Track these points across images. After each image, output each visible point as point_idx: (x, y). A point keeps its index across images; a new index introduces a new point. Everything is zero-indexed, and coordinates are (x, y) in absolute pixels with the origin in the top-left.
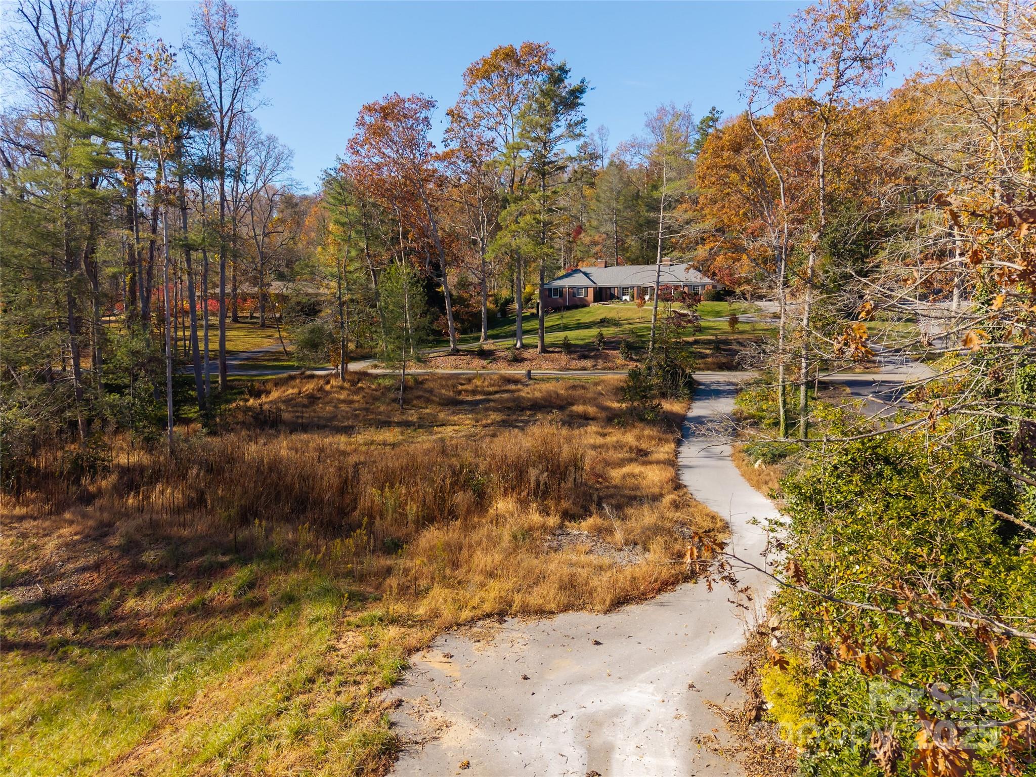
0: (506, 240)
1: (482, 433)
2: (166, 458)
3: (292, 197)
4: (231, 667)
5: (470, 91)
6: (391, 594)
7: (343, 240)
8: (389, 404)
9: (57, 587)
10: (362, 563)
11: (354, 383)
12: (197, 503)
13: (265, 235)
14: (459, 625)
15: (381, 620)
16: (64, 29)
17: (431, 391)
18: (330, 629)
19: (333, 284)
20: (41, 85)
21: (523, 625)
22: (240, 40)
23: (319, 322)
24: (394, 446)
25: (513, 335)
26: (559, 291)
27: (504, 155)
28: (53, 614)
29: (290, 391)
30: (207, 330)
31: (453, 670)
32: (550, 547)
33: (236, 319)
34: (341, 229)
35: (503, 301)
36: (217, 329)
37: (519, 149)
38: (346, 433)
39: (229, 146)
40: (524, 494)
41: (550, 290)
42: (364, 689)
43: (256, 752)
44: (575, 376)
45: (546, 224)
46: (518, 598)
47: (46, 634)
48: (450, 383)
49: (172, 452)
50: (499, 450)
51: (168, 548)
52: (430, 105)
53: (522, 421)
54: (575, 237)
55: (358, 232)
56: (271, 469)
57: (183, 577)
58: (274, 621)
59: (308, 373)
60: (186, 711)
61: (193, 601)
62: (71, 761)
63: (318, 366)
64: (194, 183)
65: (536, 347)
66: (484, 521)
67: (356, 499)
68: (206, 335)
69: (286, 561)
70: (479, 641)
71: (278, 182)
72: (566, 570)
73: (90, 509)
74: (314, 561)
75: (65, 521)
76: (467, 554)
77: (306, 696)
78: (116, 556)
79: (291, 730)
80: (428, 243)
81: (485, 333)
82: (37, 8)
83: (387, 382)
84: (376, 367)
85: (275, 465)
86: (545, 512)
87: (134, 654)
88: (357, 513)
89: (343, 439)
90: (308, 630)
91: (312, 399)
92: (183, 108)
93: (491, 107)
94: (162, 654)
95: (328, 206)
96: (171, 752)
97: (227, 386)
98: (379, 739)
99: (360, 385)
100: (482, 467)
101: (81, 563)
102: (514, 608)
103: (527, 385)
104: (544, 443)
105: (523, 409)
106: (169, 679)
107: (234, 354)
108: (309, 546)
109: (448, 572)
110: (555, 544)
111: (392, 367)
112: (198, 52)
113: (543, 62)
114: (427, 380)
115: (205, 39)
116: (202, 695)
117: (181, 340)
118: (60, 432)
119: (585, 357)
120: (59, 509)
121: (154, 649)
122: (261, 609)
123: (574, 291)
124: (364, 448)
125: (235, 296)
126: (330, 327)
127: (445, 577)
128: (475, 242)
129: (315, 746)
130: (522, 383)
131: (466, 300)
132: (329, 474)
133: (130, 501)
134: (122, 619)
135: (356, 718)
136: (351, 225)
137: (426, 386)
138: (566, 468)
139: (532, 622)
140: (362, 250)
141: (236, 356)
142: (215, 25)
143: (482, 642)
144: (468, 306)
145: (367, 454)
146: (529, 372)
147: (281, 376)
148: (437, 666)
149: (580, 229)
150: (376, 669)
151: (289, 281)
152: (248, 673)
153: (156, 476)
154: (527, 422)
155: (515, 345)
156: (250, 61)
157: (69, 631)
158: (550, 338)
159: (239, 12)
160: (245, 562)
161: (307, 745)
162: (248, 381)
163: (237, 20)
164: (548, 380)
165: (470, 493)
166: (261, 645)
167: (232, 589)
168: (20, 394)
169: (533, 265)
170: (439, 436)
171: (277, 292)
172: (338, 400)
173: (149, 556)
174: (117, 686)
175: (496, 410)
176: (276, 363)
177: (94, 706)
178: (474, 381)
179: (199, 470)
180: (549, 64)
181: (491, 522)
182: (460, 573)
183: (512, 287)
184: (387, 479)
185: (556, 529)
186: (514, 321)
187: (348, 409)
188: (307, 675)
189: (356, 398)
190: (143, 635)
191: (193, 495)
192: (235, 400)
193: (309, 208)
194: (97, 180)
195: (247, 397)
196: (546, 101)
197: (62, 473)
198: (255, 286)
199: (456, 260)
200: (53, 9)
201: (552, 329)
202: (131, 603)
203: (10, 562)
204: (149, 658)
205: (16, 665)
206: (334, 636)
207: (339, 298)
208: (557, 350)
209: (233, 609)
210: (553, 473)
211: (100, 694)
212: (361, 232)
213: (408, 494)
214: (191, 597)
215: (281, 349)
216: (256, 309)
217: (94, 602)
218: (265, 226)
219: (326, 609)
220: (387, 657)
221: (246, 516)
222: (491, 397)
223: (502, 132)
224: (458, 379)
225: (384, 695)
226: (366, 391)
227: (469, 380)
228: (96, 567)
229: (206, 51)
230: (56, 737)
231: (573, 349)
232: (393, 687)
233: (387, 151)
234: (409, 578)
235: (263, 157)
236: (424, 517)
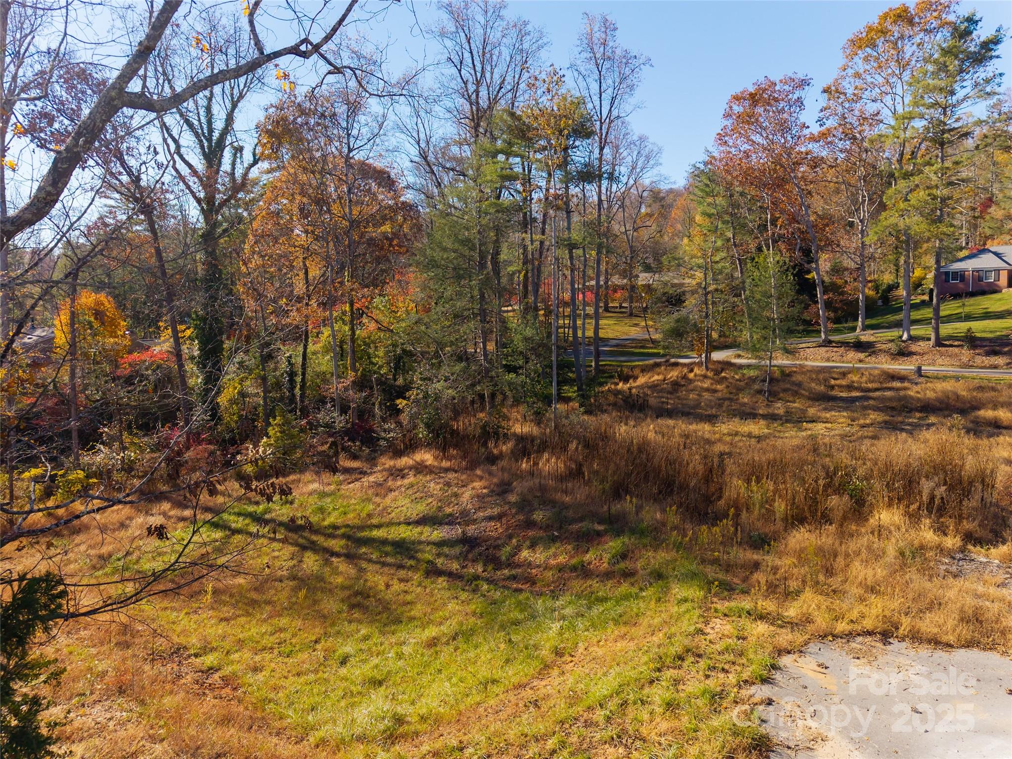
0: (892, 220)
1: (860, 434)
2: (551, 432)
3: (659, 192)
4: (606, 628)
5: (850, 64)
6: (759, 590)
7: (709, 231)
8: (753, 396)
9: (471, 530)
10: (729, 553)
11: (717, 372)
12: (576, 473)
13: (635, 230)
14: (835, 636)
15: (749, 613)
16: (479, 68)
17: (799, 385)
18: (697, 612)
19: (699, 275)
20: (462, 116)
21: (912, 653)
22: (618, 52)
23: (684, 312)
24: (759, 439)
25: (898, 325)
26: (960, 276)
27: (893, 127)
28: (468, 552)
29: (656, 377)
30: (584, 319)
31: (828, 681)
32: (947, 571)
33: (607, 309)
34: (707, 220)
35: (884, 287)
36: (591, 318)
37: (911, 118)
38: (710, 421)
39: (606, 150)
40: (914, 507)
41: (947, 273)
42: (732, 678)
43: (631, 711)
44: (982, 375)
45: (944, 200)
46: (906, 623)
47: (463, 567)
48: (821, 376)
49: (556, 427)
50: (883, 454)
51: (553, 510)
52: (804, 83)
53: (910, 424)
54: (981, 212)
55: (723, 223)
56: (640, 450)
57: (566, 538)
58: (644, 594)
59: (673, 360)
60: (570, 659)
61: (574, 561)
62: (483, 677)
63: (683, 354)
64: (577, 188)
65: (929, 339)
66: (863, 530)
67: (721, 489)
68: (584, 324)
69: (655, 539)
70: (858, 658)
71: (647, 180)
72: (970, 601)
73: (494, 468)
74: (681, 543)
75: (477, 476)
76: (843, 563)
77: (676, 671)
78: (514, 511)
79: (663, 700)
80: (799, 229)
81: (863, 324)
82: (460, 54)
83: (752, 373)
84: (739, 356)
85: (644, 446)
86: (942, 530)
87: (528, 598)
88: (722, 502)
89: (707, 427)
90: (676, 608)
91: (676, 385)
92: (570, 122)
93: (877, 76)
94: (549, 603)
95: (695, 198)
96: (559, 692)
97: (600, 370)
98: (750, 732)
99: (723, 374)
100: (861, 472)
101: (489, 512)
102: (901, 631)
103: (916, 384)
104: (941, 452)
105: (911, 411)
106: (556, 626)
107: (605, 341)
108: (675, 528)
109: (821, 577)
110: (954, 569)
111: (757, 357)
112: (582, 69)
113: (944, 16)
114: (795, 372)
115: (589, 55)
116: (583, 647)
117: (561, 327)
118: (473, 402)
119: (995, 353)
120: (472, 466)
121: (543, 598)
122: (632, 580)
123: (980, 275)
124: (728, 439)
125: (607, 287)
126: (695, 317)
127: (817, 583)
128: (851, 224)
129: (685, 722)
130: (910, 381)
131: (840, 287)
132: (695, 462)
133: (524, 465)
134: (519, 566)
135: (725, 705)
136: (719, 216)
137: (794, 379)
138: (971, 483)
139: (924, 651)
140: (728, 240)
141: (606, 343)
142: (596, 41)
143: (862, 661)
144: (843, 293)
145: (731, 444)
146: (919, 369)
147: (647, 362)
148: (811, 674)
149: (990, 201)
150: (744, 661)
151: (655, 272)
152: (623, 637)
153: (543, 446)
154: (917, 427)
155: (901, 337)
156: (627, 69)
157: (480, 569)
158: (946, 329)
159: (617, 25)
160: (618, 534)
161: (678, 717)
162: (618, 366)
163: (617, 33)
164: (945, 378)
165: (846, 498)
166: (633, 613)
167: (606, 557)
168: (445, 370)
169: (925, 246)
170: (809, 432)
171: (644, 283)
172: (702, 388)
173: (538, 516)
174: (516, 623)
175: (876, 409)
176: (642, 350)
177: (498, 635)
178: (850, 376)
179: (578, 444)
180: (952, 18)
181: (872, 533)
182: (835, 582)
183: (897, 271)
184: (753, 474)
185: (955, 552)
186: (900, 309)
187: (711, 398)
188: (676, 652)
189: (719, 387)
190: (534, 583)
191: (574, 466)
192: (607, 383)
193: (675, 200)
194: (500, 192)
195: (616, 381)
196: (948, 60)
197: (474, 436)
198: (624, 278)
199: (829, 244)
200: (471, 52)
201: (950, 319)
202: (525, 554)
203: (439, 504)
204: (540, 604)
205: (444, 588)
206: (701, 620)
207: (705, 288)
208: (956, 343)
209: (608, 575)
210: (951, 488)
211: (503, 627)
212: (728, 222)
213: (775, 491)
214: (572, 557)
215: (647, 337)
216: (625, 300)
217: (497, 547)
218: (635, 222)
219: (694, 592)
220: (756, 652)
221: (619, 491)
222: (871, 394)
223: (889, 103)
224: (830, 372)
225: (753, 689)
226: (731, 380)
227: (844, 375)
228: (499, 517)
229: (588, 66)
230: (472, 654)
231: (978, 343)
232: (762, 684)
233: (757, 138)
234: (777, 576)
235: (634, 156)
236: (793, 516)
